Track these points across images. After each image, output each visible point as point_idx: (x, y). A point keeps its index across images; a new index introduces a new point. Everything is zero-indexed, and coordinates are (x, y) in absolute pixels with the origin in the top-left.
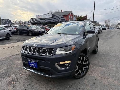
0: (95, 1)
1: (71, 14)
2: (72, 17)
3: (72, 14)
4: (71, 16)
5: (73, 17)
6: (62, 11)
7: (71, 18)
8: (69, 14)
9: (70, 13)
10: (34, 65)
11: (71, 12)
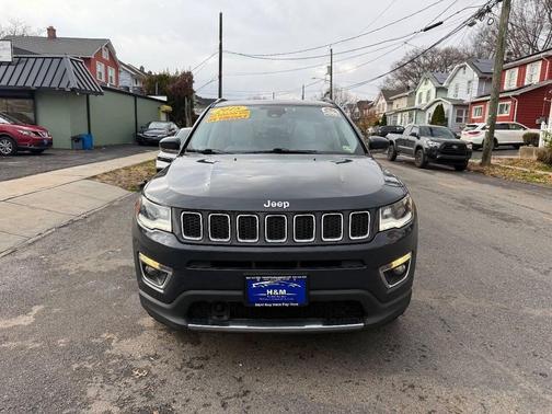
0: (221, 15)
1: (105, 56)
2: (112, 72)
3: (112, 54)
4: (107, 64)
5: (117, 72)
6: (51, 31)
7: (110, 74)
8: (99, 56)
9: (104, 52)
10: (283, 292)
11: (108, 45)
